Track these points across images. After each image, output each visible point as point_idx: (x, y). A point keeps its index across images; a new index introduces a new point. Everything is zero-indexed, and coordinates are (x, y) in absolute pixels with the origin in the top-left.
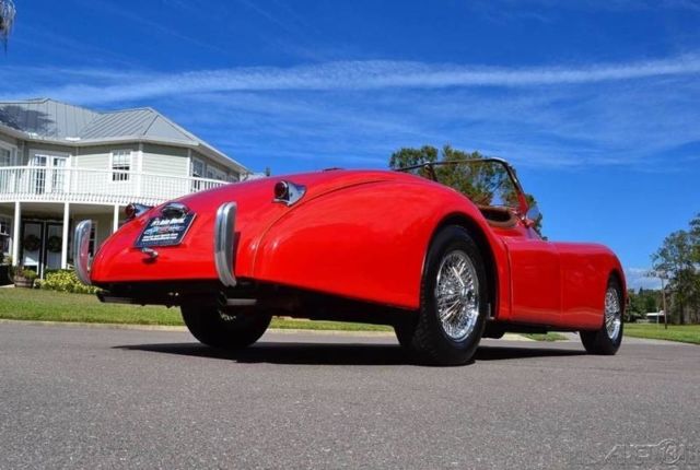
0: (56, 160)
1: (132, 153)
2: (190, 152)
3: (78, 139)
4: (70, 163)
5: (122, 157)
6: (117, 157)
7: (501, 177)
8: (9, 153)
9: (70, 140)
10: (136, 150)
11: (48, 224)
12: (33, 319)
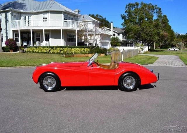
0: (28, 17)
1: (47, 14)
2: (63, 13)
3: (33, 11)
4: (32, 17)
5: (45, 15)
6: (44, 15)
7: (157, 10)
8: (16, 16)
9: (31, 11)
10: (48, 13)
11: (28, 34)
12: (14, 66)
